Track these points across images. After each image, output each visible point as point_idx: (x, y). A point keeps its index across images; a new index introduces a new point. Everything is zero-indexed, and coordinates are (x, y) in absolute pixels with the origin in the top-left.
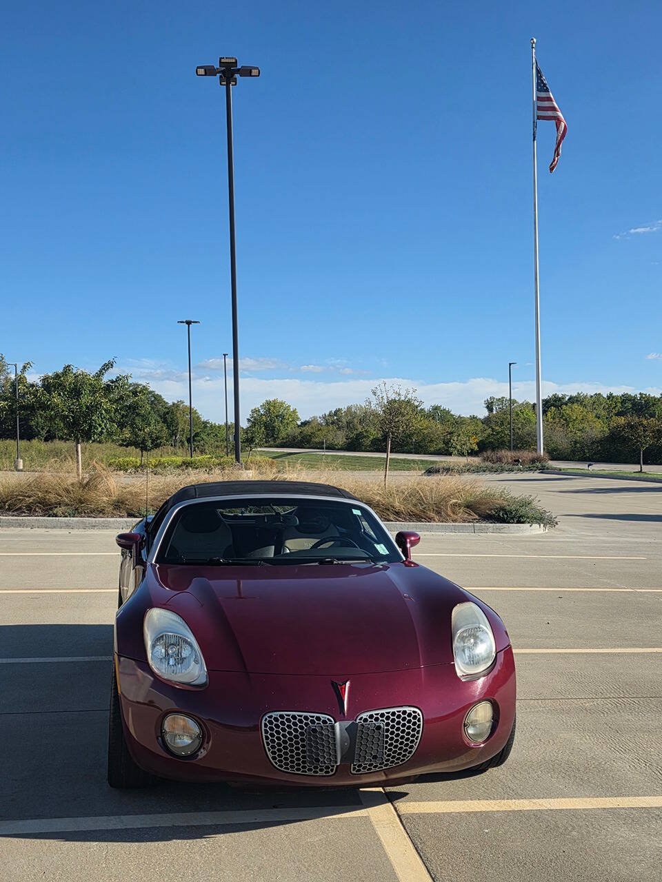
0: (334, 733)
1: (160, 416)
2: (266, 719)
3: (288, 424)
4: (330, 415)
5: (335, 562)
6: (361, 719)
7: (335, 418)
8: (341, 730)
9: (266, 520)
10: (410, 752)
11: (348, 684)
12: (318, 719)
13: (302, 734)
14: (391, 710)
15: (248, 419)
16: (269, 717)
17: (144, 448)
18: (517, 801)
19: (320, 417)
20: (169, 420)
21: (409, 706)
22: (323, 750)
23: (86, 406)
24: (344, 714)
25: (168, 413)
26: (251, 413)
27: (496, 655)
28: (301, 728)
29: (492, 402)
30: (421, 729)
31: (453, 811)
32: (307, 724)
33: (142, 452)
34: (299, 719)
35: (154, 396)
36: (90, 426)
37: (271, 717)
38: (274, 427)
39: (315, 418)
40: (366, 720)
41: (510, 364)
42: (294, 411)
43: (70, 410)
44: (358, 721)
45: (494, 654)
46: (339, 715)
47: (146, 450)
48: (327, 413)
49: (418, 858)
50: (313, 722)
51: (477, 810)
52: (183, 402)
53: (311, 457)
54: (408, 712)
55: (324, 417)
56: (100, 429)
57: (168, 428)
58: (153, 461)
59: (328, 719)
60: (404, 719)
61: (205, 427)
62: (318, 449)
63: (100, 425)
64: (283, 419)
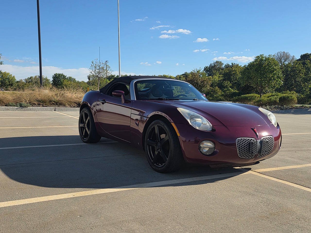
0: (257, 144)
6: (262, 139)
7: (30, 80)
11: (255, 129)
16: (238, 139)
21: (271, 135)
22: (254, 149)
24: (258, 138)
28: (248, 142)
29: (90, 76)
30: (274, 143)
34: (246, 140)
39: (21, 80)
41: (106, 61)
48: (27, 78)
50: (250, 140)
55: (26, 80)
59: (254, 140)
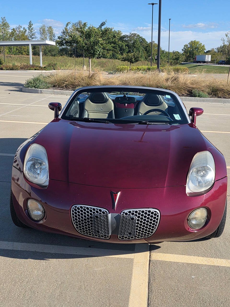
0: (107, 219)
1: (144, 48)
2: (73, 208)
3: (200, 51)
4: (220, 48)
5: (148, 123)
6: (124, 213)
8: (111, 217)
9: (120, 99)
10: (152, 232)
11: (119, 194)
12: (100, 210)
13: (91, 217)
14: (142, 210)
15: (182, 49)
16: (75, 207)
17: (131, 62)
18: (219, 260)
19: (216, 49)
20: (148, 50)
21: (153, 208)
22: (101, 227)
23: (93, 42)
24: (114, 210)
25: (147, 47)
26: (184, 47)
27: (214, 182)
28: (91, 214)
30: (159, 221)
31: (180, 261)
32: (94, 213)
33: (131, 63)
34: (90, 210)
35: (142, 39)
36: (94, 51)
37: (76, 207)
38: (193, 53)
39: (213, 49)
40: (126, 214)
42: (203, 46)
43: (86, 44)
44: (122, 214)
45: (213, 182)
46: (111, 209)
47: (133, 63)
49: (147, 289)
50: (97, 212)
51: (194, 262)
52: (154, 42)
53: (209, 67)
54: (151, 211)
55: (218, 49)
56: (98, 52)
57: (147, 53)
58: (135, 68)
59: (106, 211)
60: (149, 215)
61: (163, 53)
62: (213, 63)
63: (98, 51)
64: (198, 49)
